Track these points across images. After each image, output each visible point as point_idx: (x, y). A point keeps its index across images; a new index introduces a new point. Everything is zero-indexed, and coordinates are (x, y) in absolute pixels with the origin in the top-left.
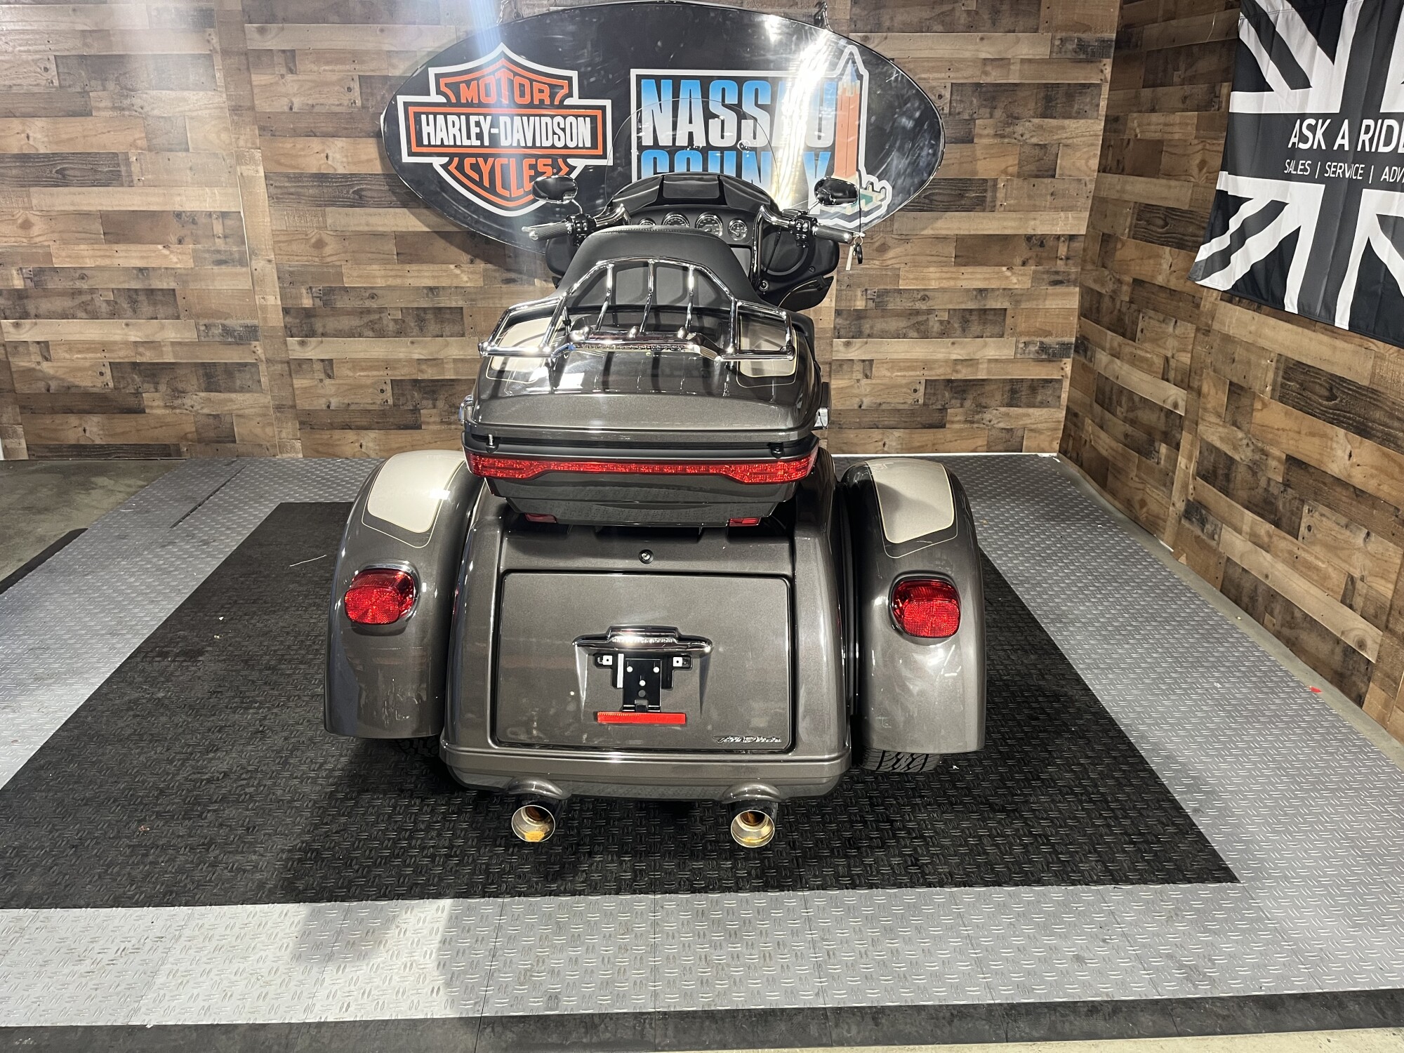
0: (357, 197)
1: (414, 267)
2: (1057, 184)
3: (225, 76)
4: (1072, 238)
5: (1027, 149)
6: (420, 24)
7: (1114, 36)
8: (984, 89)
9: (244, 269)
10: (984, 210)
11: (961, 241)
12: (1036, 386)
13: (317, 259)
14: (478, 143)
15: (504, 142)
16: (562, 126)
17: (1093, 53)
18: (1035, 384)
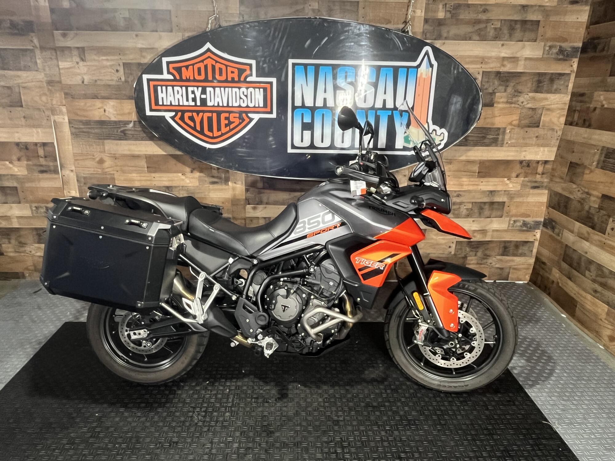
0: (123, 134)
1: (157, 175)
2: (540, 131)
3: (42, 63)
4: (546, 162)
5: (524, 111)
6: (161, 32)
7: (580, 45)
8: (502, 75)
9: (56, 176)
10: (497, 146)
11: (482, 163)
12: (518, 245)
13: (99, 170)
14: (193, 104)
15: (209, 103)
16: (245, 94)
17: (568, 56)
18: (518, 244)
